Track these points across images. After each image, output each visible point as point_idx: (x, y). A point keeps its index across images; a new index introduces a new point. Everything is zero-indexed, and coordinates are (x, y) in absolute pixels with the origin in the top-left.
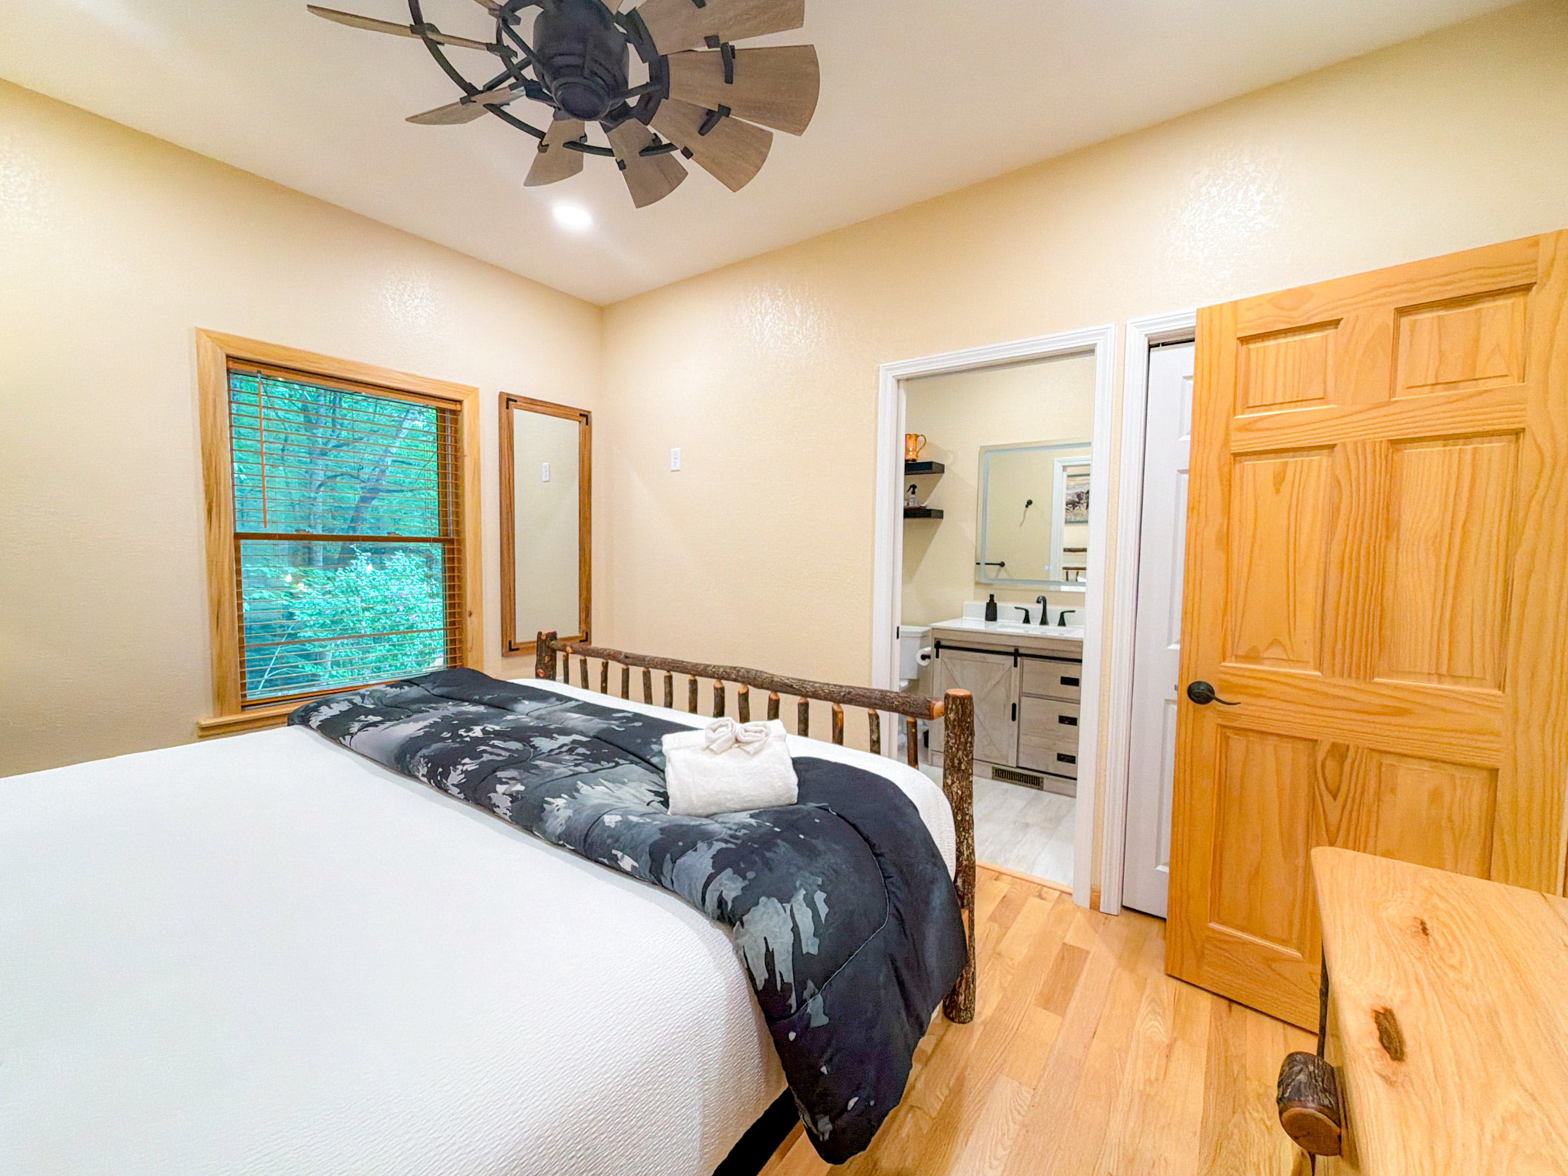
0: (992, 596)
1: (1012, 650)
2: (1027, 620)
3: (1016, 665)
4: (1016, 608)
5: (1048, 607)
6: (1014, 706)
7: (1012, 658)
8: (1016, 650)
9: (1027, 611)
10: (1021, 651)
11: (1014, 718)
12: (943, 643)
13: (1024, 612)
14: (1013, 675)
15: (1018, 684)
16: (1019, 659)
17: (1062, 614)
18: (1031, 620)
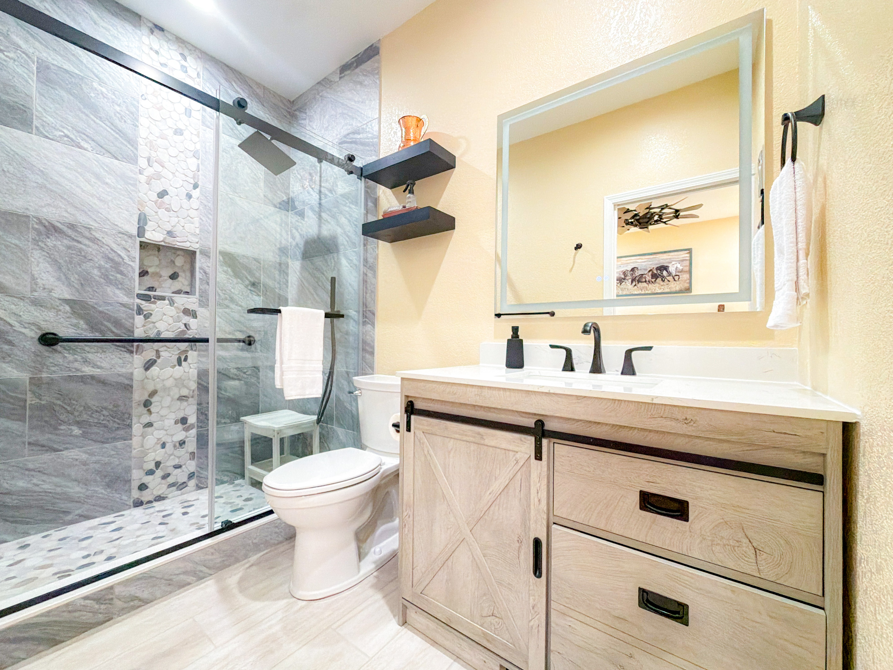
0: (515, 330)
1: (530, 423)
2: (569, 366)
3: (538, 456)
4: (552, 346)
5: (603, 344)
6: (537, 543)
7: (531, 440)
8: (540, 423)
9: (569, 352)
10: (550, 426)
11: (537, 569)
12: (419, 405)
13: (564, 352)
14: (534, 476)
15: (543, 495)
16: (545, 442)
17: (629, 353)
18: (575, 366)
